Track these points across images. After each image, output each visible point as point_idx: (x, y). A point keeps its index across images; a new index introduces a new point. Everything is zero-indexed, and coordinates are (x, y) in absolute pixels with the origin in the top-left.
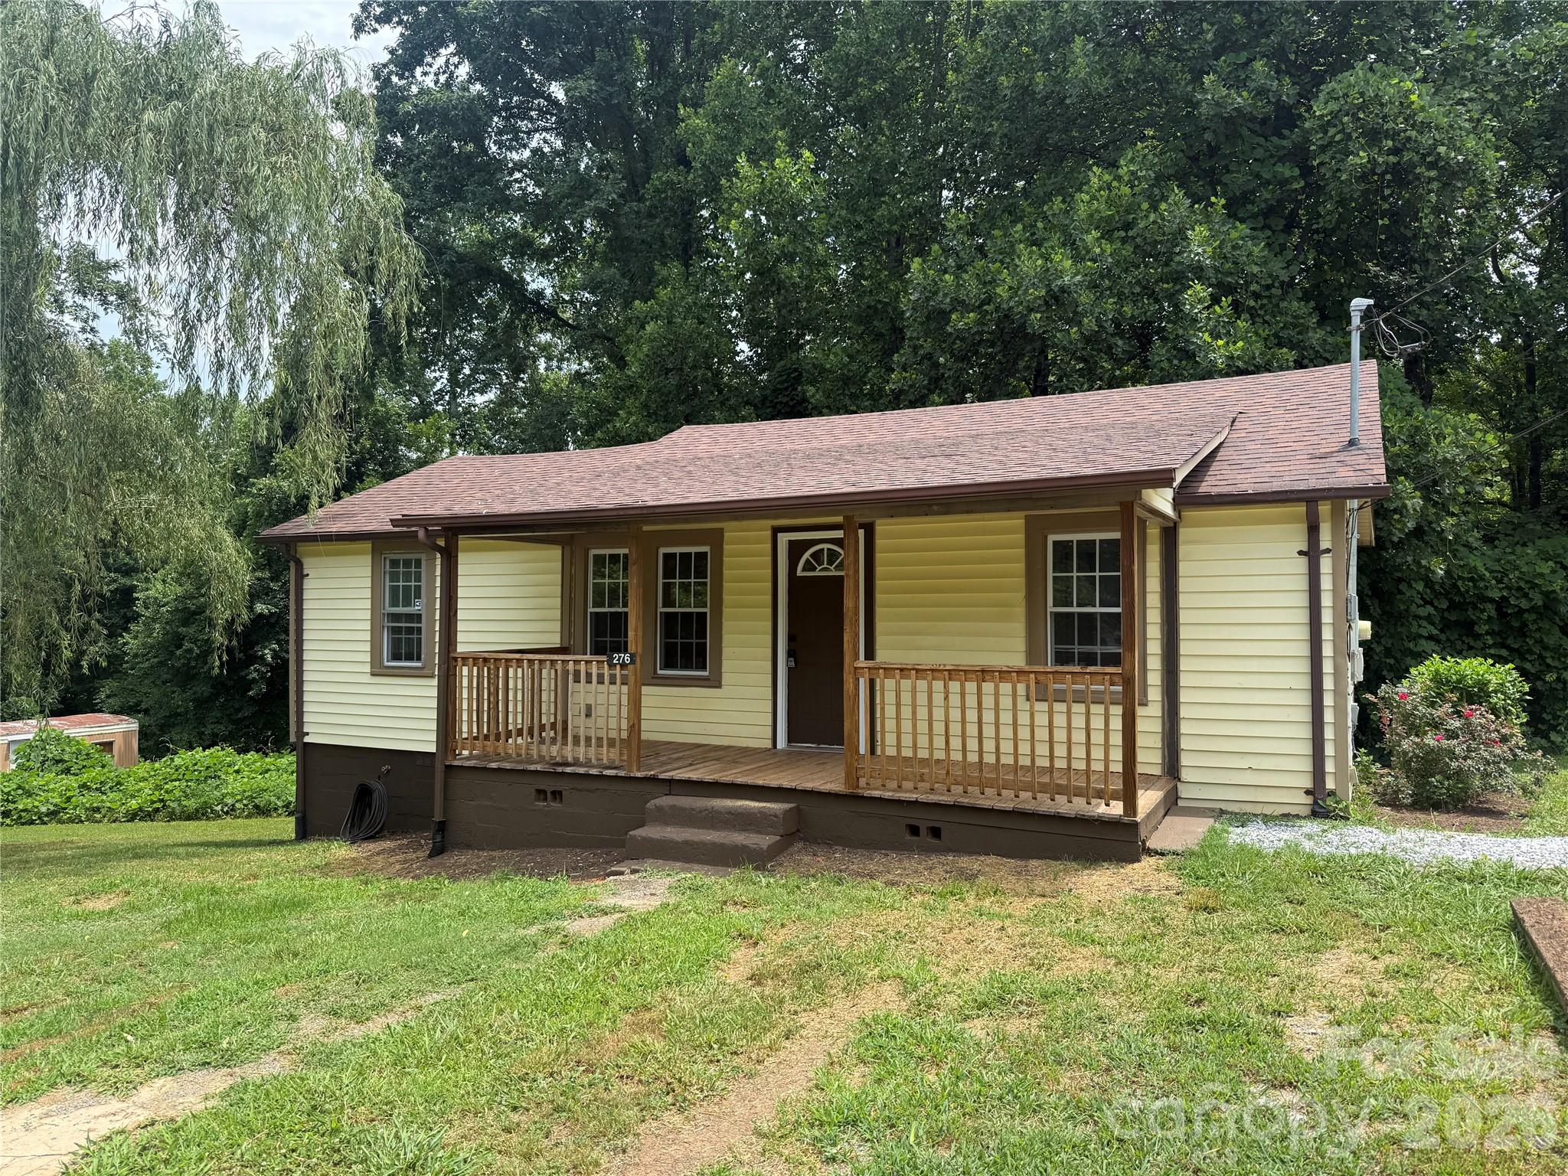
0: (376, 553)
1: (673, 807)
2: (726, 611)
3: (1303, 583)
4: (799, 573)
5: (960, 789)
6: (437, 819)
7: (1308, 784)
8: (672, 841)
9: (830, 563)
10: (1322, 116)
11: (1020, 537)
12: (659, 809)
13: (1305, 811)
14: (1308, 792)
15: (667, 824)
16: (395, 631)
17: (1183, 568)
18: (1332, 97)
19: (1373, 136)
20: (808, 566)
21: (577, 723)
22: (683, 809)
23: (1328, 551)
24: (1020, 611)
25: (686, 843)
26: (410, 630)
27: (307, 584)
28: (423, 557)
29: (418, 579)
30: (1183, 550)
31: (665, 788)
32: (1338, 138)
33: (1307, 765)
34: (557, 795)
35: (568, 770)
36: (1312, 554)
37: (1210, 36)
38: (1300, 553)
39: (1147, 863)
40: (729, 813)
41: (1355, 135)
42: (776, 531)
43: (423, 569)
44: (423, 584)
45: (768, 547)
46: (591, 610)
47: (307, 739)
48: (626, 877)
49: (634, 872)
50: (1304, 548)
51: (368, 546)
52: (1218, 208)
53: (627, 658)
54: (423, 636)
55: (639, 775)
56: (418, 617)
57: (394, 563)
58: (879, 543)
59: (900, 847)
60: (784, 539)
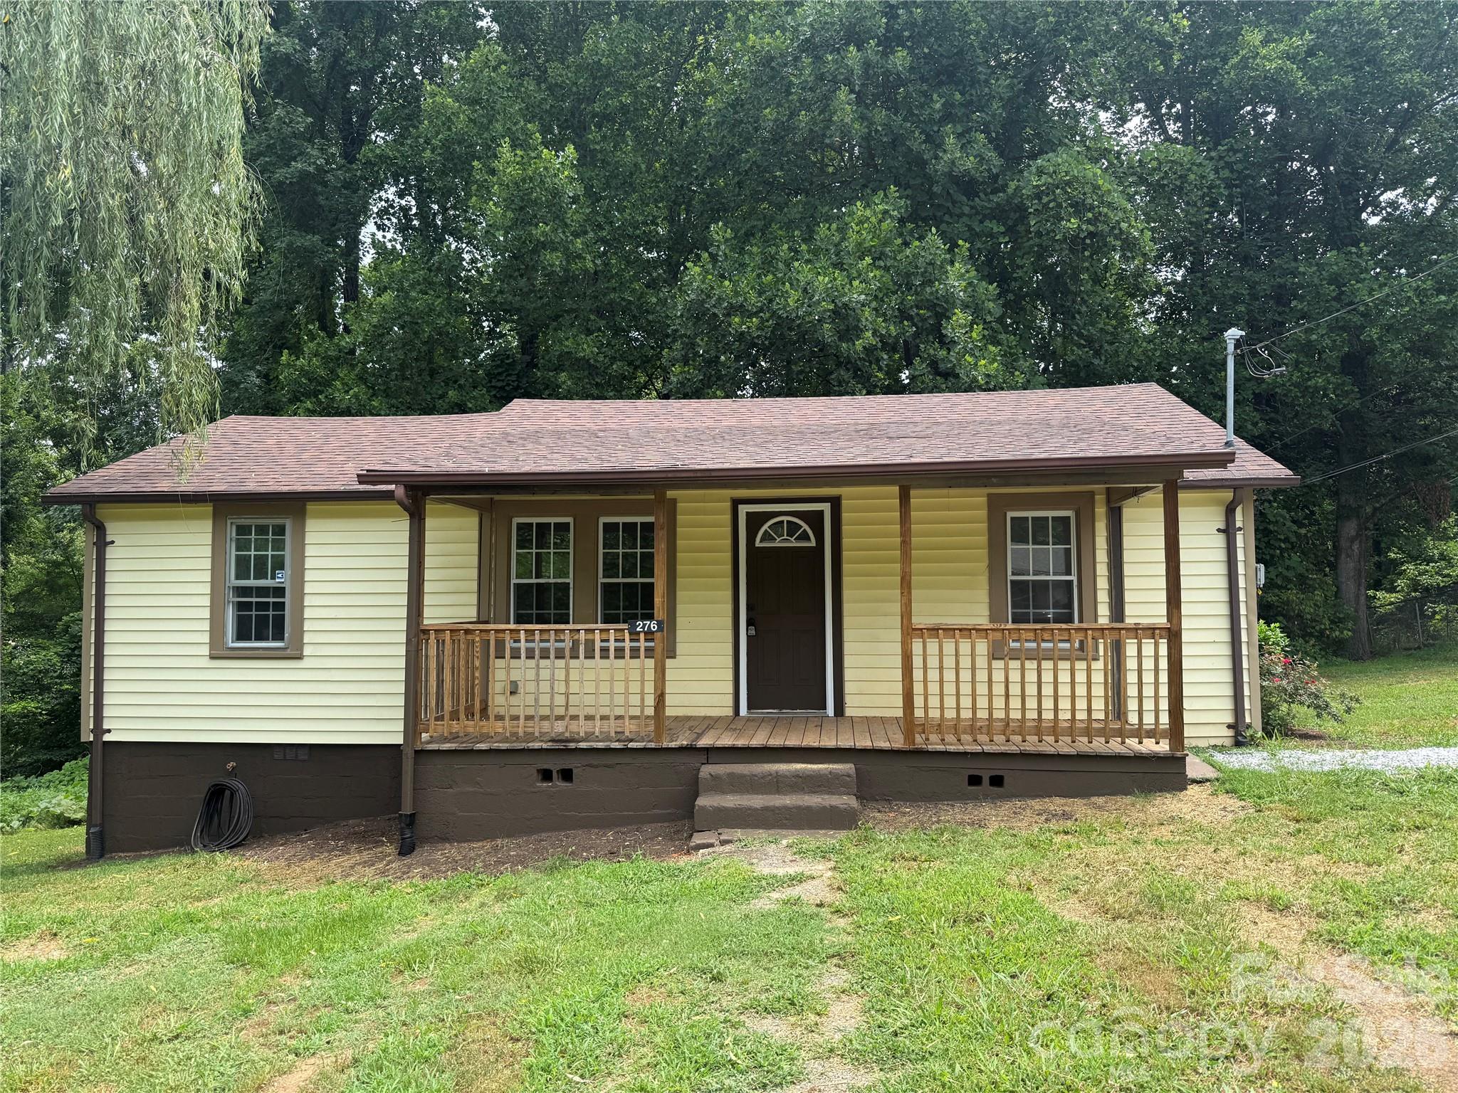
0: (218, 517)
1: (731, 775)
2: (679, 580)
3: (1221, 555)
4: (758, 544)
5: (1017, 739)
6: (407, 810)
7: (1229, 719)
8: (750, 809)
9: (790, 534)
10: (1037, 186)
11: (983, 513)
12: (714, 778)
13: (1228, 742)
14: (1229, 727)
15: (724, 792)
16: (241, 606)
17: (1127, 542)
18: (1040, 172)
19: (1079, 208)
20: (767, 537)
21: (498, 701)
22: (743, 776)
23: (1240, 529)
24: (984, 580)
25: (765, 809)
26: (264, 606)
27: (110, 552)
28: (289, 525)
29: (279, 545)
30: (1126, 527)
31: (703, 758)
32: (1051, 205)
33: (1229, 704)
34: (567, 775)
35: (583, 745)
36: (1228, 531)
37: (938, 106)
38: (1219, 530)
39: (1193, 790)
40: (798, 776)
41: (1064, 205)
42: (736, 503)
43: (288, 537)
44: (287, 553)
45: (728, 518)
46: (514, 581)
47: (107, 738)
48: (716, 849)
49: (723, 843)
50: (1222, 526)
51: (208, 509)
52: (964, 249)
53: (653, 626)
54: (287, 612)
55: (673, 745)
56: (280, 591)
57: (242, 530)
58: (845, 516)
59: (963, 798)
60: (743, 509)
